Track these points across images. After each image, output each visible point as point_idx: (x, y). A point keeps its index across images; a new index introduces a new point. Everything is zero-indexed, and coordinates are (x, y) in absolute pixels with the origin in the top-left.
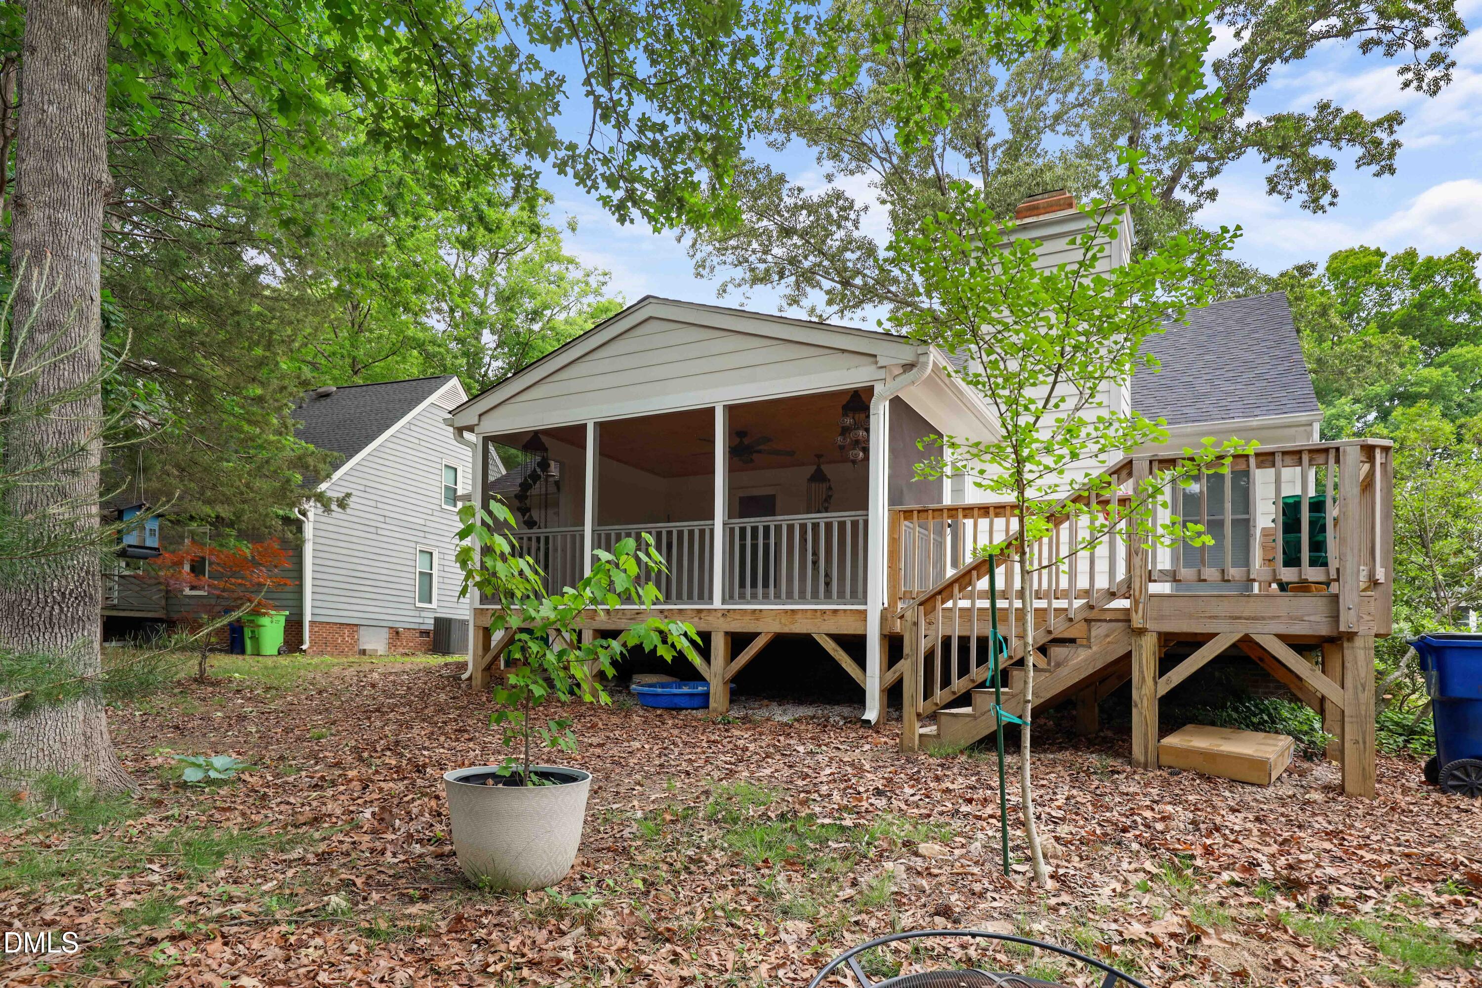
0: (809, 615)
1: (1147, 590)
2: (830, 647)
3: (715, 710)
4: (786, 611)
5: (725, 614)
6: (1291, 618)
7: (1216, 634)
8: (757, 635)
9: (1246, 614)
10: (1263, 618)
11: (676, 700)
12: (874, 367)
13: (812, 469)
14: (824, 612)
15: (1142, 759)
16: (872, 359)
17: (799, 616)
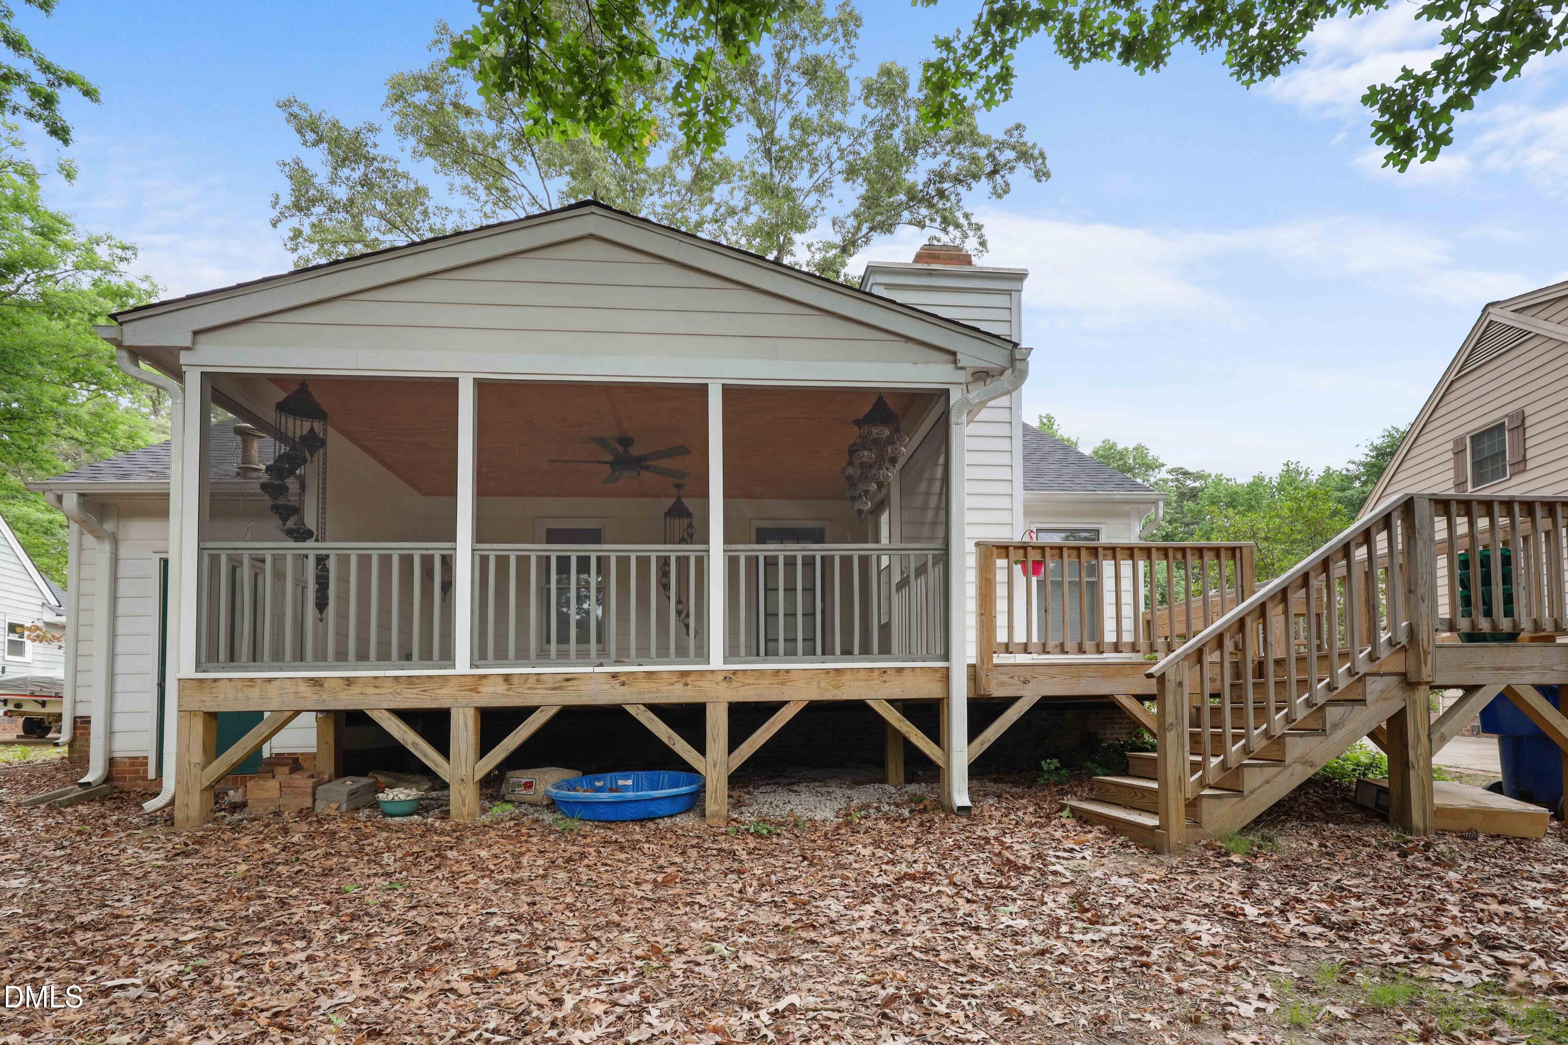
0: (862, 675)
1: (1434, 640)
2: (893, 717)
3: (715, 815)
4: (827, 671)
5: (729, 677)
6: (1544, 668)
7: (1481, 686)
8: (783, 704)
9: (1507, 665)
10: (1521, 668)
11: (652, 807)
12: (951, 366)
13: (669, 502)
14: (884, 671)
15: (1421, 826)
16: (950, 358)
17: (847, 677)
